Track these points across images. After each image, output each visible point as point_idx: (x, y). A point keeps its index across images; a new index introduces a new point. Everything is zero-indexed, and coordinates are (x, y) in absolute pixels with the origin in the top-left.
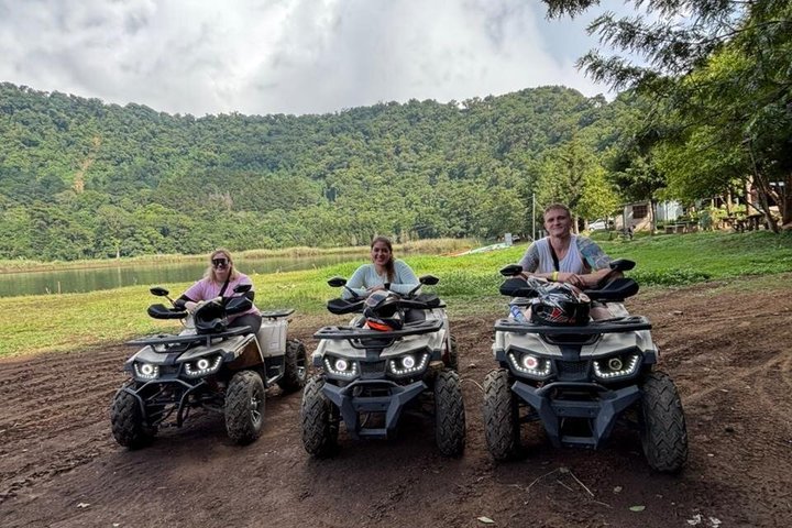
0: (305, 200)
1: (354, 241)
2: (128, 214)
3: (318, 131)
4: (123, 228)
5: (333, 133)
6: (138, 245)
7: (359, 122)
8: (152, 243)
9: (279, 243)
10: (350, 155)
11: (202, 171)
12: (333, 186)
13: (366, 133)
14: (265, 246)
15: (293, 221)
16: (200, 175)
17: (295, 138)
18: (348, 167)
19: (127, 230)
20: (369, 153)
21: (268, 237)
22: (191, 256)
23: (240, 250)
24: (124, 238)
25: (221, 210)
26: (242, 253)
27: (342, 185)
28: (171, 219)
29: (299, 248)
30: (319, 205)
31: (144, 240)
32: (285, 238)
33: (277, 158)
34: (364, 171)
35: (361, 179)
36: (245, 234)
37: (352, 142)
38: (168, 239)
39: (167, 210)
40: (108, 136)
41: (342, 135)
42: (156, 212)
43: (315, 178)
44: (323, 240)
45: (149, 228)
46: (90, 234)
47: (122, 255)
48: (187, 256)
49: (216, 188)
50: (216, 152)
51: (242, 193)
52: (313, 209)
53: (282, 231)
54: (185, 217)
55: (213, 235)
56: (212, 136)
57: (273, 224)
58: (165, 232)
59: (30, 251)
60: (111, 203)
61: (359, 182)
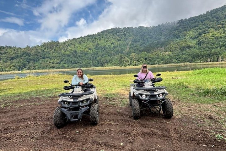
0: (189, 47)
1: (209, 60)
2: (137, 55)
3: (195, 22)
4: (136, 58)
5: (202, 22)
6: (139, 63)
7: (214, 15)
8: (142, 62)
9: (179, 62)
10: (209, 28)
11: (156, 41)
12: (200, 41)
13: (217, 18)
14: (174, 63)
15: (184, 54)
16: (156, 43)
17: (187, 26)
18: (208, 33)
19: (137, 59)
20: (218, 26)
21: (175, 60)
22: (152, 66)
23: (166, 64)
24: (136, 61)
25: (161, 52)
26: (166, 65)
27: (205, 40)
28: (147, 56)
29: (186, 63)
30: (194, 48)
31: (141, 61)
32: (181, 60)
33: (179, 34)
34: (215, 33)
35: (214, 36)
36: (168, 59)
37: (211, 23)
38: (146, 61)
39: (146, 53)
40: (134, 36)
41: (206, 22)
42: (144, 54)
43: (193, 39)
44: (195, 60)
45: (142, 58)
46: (129, 60)
47: (136, 65)
48: (151, 66)
49: (160, 46)
50: (160, 35)
51: (168, 47)
52: (192, 50)
53: (180, 58)
54: (151, 55)
55: (158, 60)
56: (159, 31)
57: (177, 55)
58: (146, 59)
59: (118, 64)
60: (134, 52)
61: (213, 38)
